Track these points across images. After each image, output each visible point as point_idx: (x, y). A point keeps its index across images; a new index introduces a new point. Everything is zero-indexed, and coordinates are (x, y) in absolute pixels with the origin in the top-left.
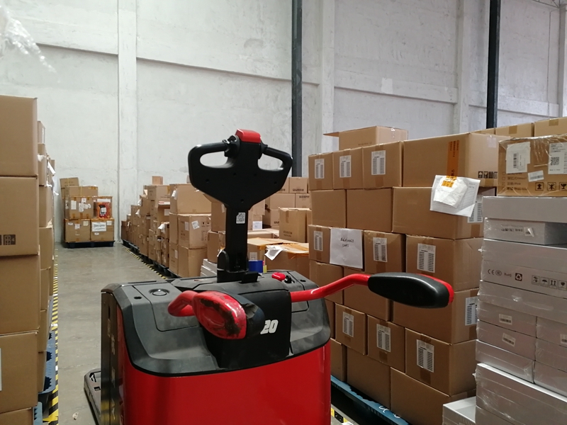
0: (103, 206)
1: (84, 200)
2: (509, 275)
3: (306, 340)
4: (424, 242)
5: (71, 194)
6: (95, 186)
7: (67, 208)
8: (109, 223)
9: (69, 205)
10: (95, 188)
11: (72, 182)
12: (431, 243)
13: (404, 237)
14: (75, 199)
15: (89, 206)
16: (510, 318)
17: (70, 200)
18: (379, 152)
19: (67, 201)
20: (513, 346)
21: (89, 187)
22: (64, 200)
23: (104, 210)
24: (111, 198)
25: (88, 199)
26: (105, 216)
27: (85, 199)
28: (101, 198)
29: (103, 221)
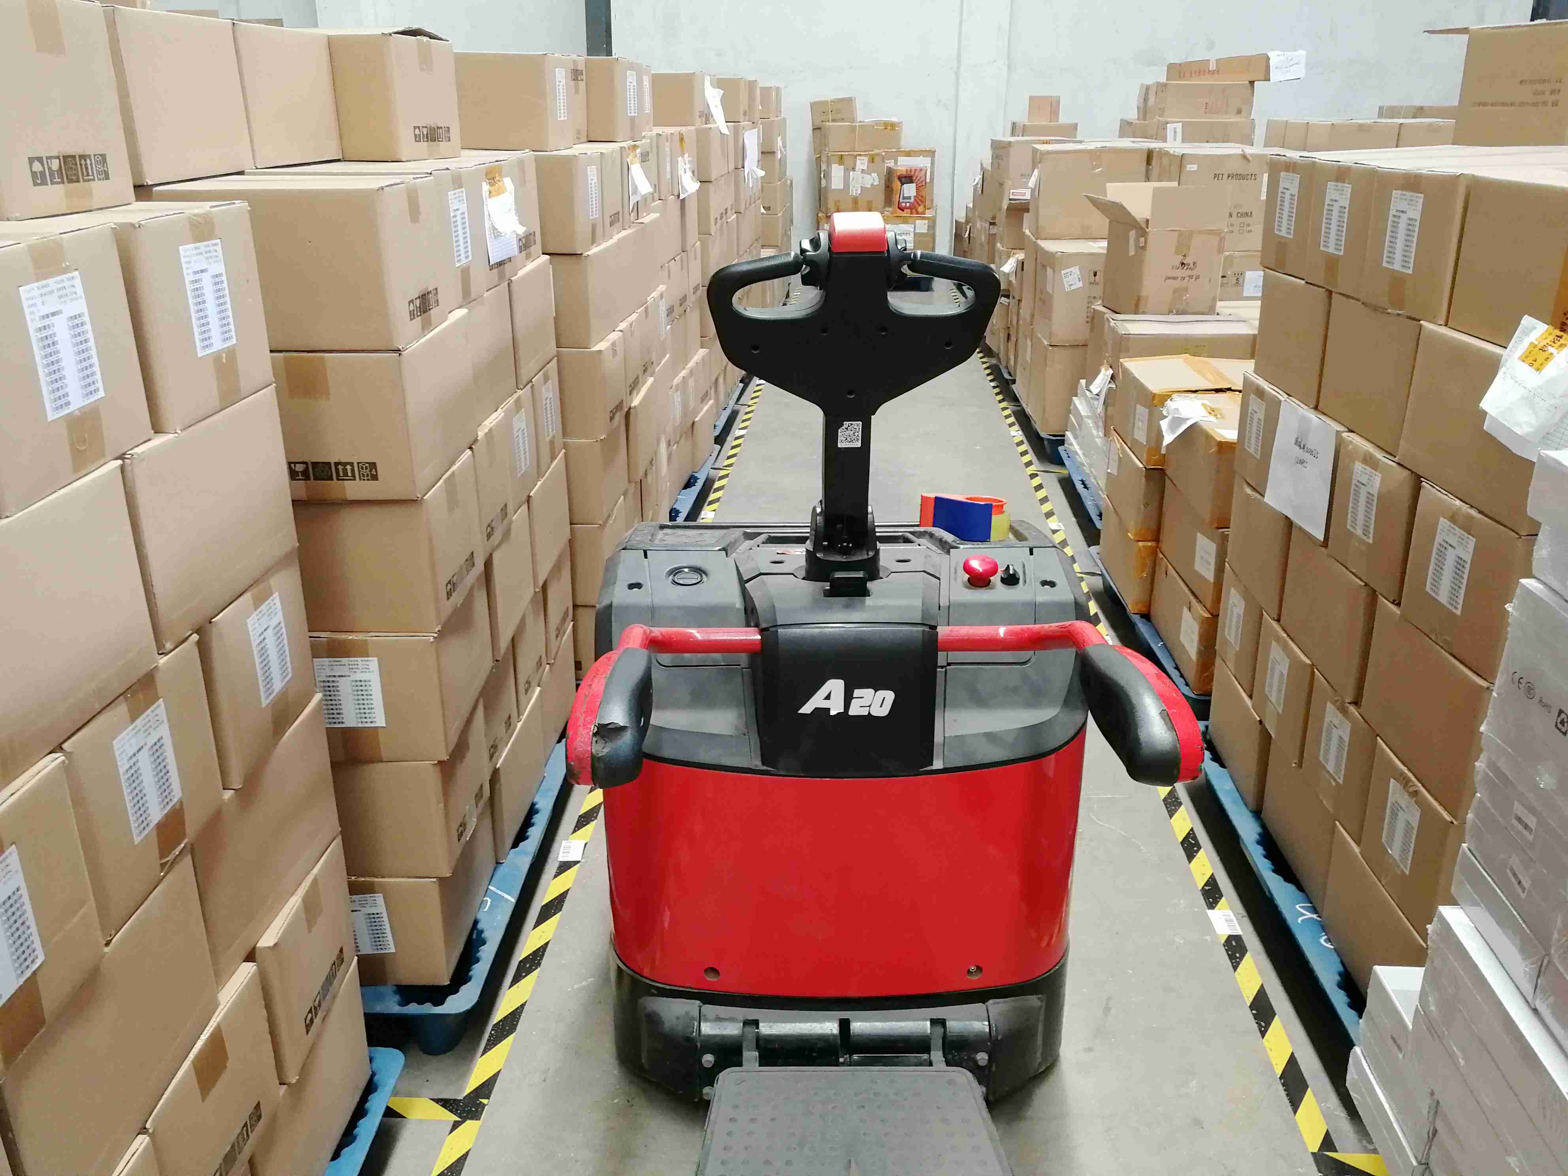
0: (907, 178)
1: (862, 163)
2: (1545, 706)
3: (991, 737)
4: (1453, 518)
5: (835, 144)
6: (894, 119)
7: (824, 182)
8: (922, 226)
9: (828, 175)
10: (891, 127)
11: (839, 111)
12: (1467, 526)
13: (1417, 481)
14: (841, 160)
15: (874, 180)
16: (1532, 821)
17: (829, 165)
18: (1408, 194)
19: (824, 167)
20: (1523, 896)
21: (877, 123)
22: (818, 160)
23: (910, 190)
24: (931, 153)
25: (872, 160)
26: (913, 208)
27: (866, 159)
28: (909, 154)
29: (905, 221)
